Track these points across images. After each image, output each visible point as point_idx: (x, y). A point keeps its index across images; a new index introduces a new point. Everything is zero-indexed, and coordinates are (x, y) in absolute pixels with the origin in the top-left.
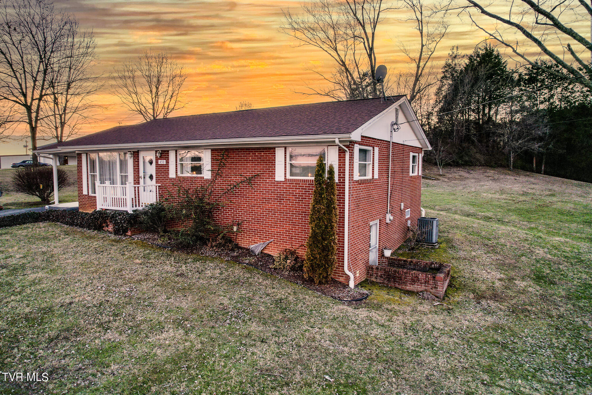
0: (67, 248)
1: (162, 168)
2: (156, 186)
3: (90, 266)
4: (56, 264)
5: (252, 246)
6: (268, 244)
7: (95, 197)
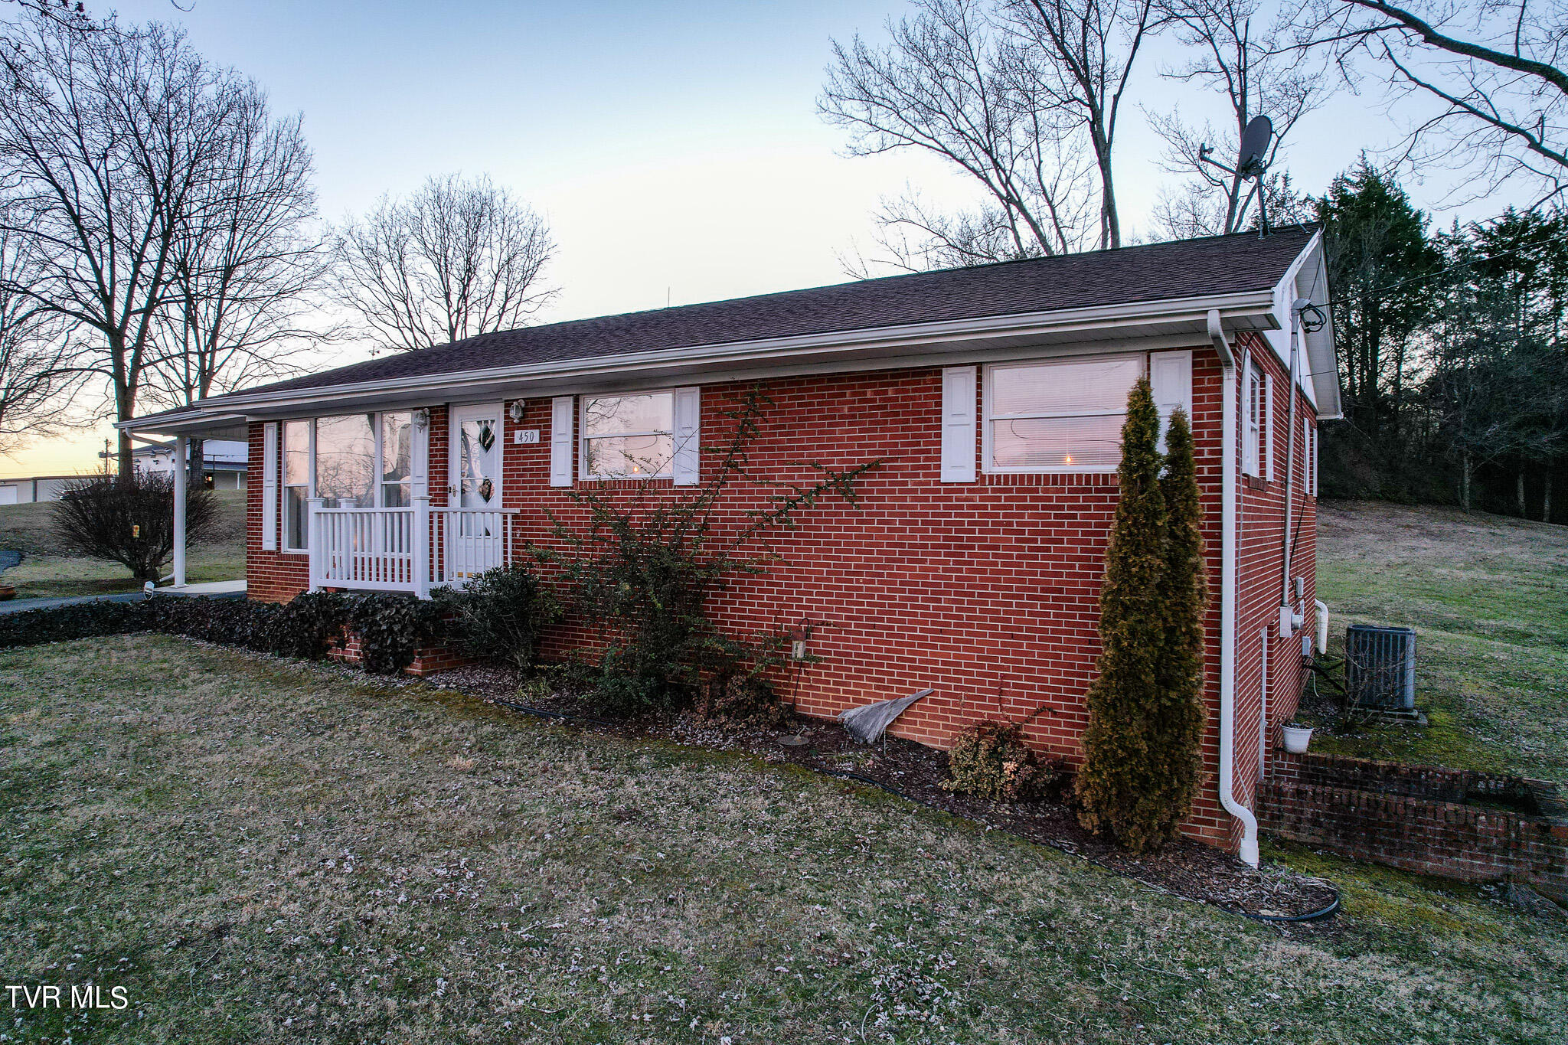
0: (209, 715)
1: (525, 458)
2: (505, 517)
3: (289, 777)
4: (171, 769)
5: (852, 713)
6: (911, 706)
7: (306, 557)
